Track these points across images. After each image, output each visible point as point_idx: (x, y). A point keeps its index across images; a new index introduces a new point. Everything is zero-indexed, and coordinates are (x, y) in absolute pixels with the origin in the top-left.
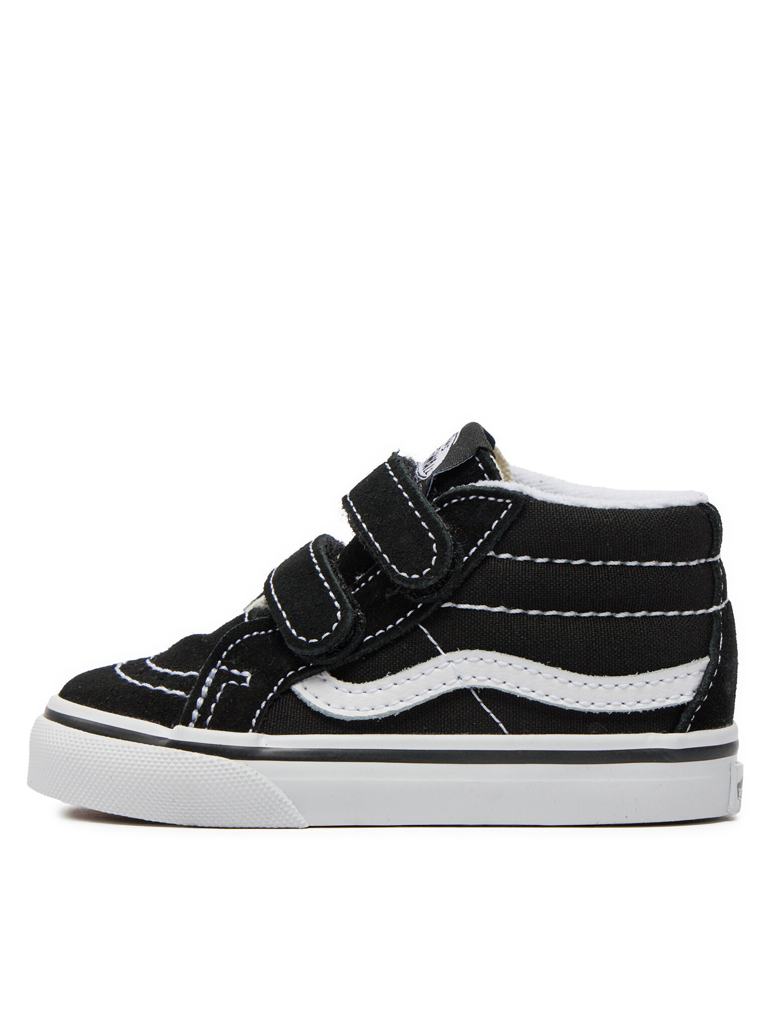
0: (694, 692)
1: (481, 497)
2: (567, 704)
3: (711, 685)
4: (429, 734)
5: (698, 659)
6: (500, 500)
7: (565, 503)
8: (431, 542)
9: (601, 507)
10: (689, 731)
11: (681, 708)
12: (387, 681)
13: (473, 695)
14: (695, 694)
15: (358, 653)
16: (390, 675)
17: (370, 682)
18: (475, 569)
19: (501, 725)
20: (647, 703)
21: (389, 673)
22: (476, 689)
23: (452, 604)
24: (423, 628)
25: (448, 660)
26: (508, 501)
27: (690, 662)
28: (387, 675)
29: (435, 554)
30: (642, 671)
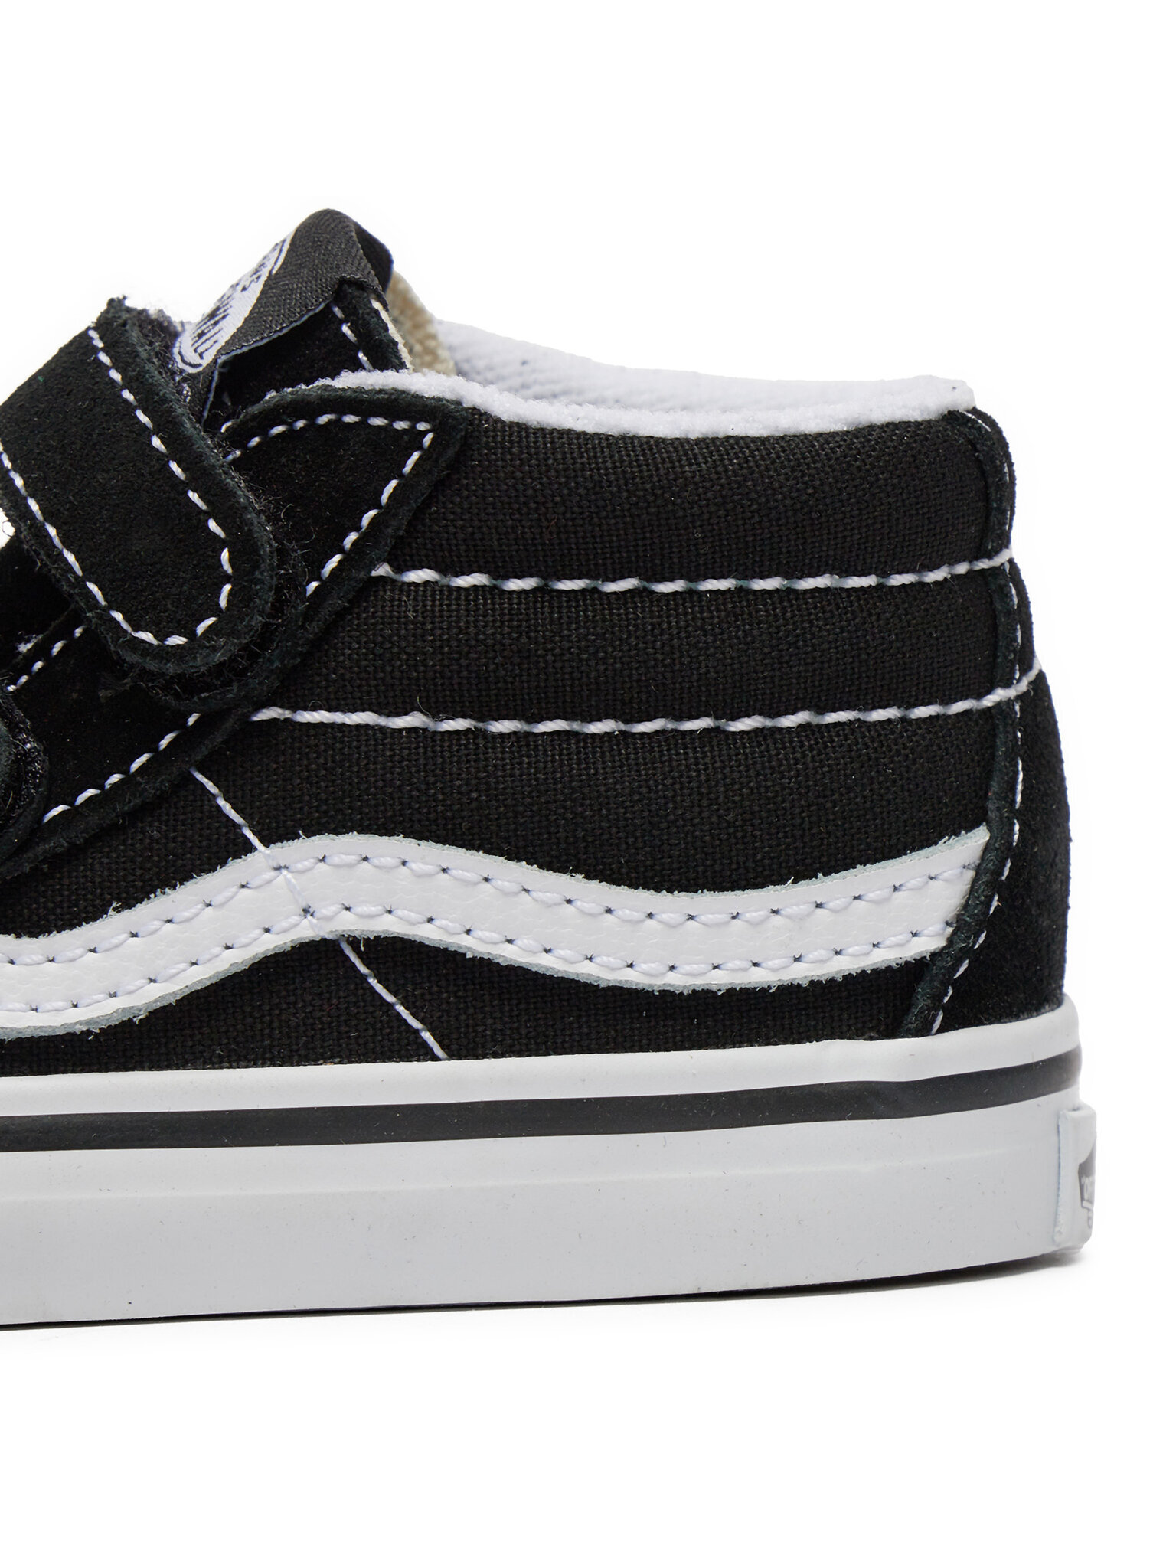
0: (948, 924)
1: (350, 419)
2: (605, 971)
3: (995, 904)
4: (231, 1067)
5: (957, 834)
6: (401, 425)
7: (579, 426)
8: (218, 544)
9: (677, 434)
10: (939, 1031)
11: (914, 971)
12: (113, 926)
13: (347, 958)
14: (950, 930)
15: (30, 855)
16: (117, 910)
17: (66, 934)
18: (341, 614)
19: (427, 1036)
20: (821, 961)
21: (115, 905)
22: (354, 942)
23: (280, 711)
24: (204, 781)
25: (275, 865)
26: (422, 426)
27: (936, 843)
28: (111, 912)
29: (227, 579)
30: (804, 872)
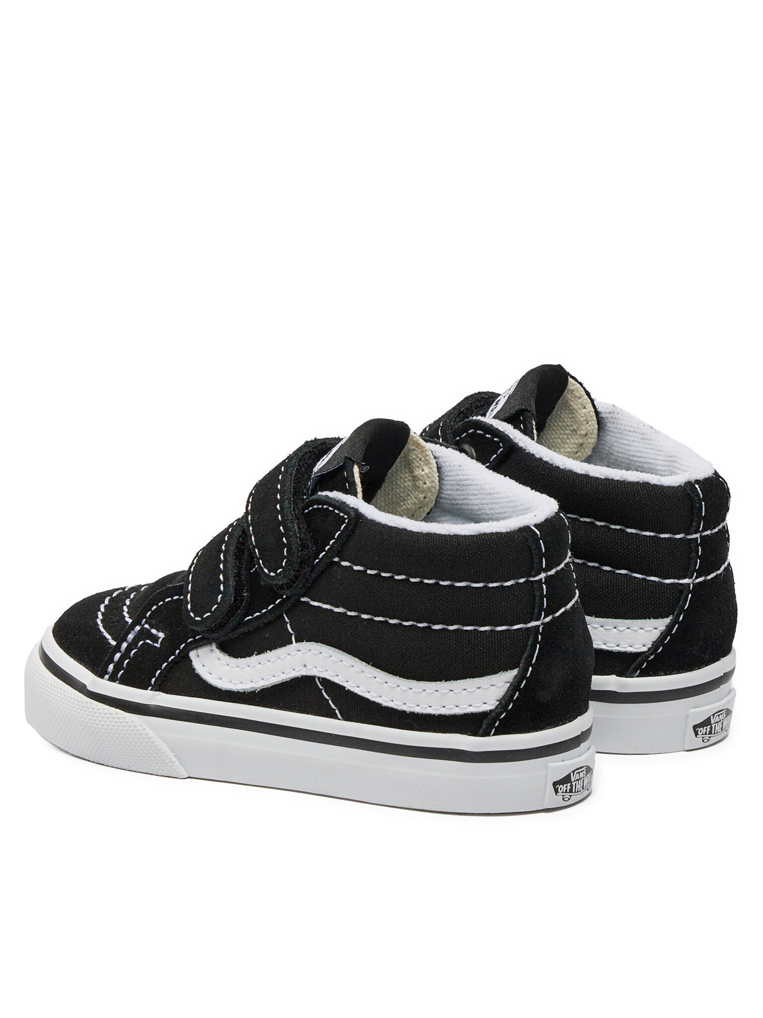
0: (498, 701)
1: (330, 508)
3: (517, 695)
4: (284, 710)
5: (507, 671)
6: (341, 514)
7: (390, 524)
8: (284, 546)
9: (419, 531)
10: (493, 735)
11: (484, 715)
12: (254, 659)
13: (316, 682)
14: (498, 703)
15: (236, 632)
16: (256, 655)
17: (242, 659)
18: (323, 572)
19: (337, 711)
20: (450, 709)
21: (255, 653)
22: (319, 678)
23: (307, 599)
24: (285, 617)
25: (297, 650)
26: (346, 517)
27: (497, 673)
28: (254, 655)
29: (285, 557)
30: (447, 679)
